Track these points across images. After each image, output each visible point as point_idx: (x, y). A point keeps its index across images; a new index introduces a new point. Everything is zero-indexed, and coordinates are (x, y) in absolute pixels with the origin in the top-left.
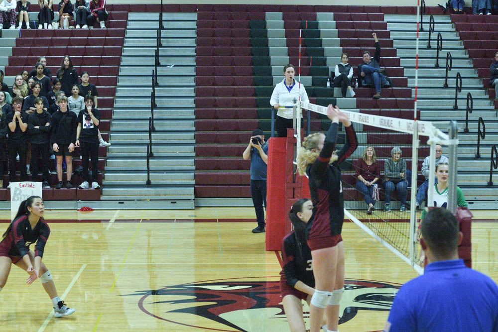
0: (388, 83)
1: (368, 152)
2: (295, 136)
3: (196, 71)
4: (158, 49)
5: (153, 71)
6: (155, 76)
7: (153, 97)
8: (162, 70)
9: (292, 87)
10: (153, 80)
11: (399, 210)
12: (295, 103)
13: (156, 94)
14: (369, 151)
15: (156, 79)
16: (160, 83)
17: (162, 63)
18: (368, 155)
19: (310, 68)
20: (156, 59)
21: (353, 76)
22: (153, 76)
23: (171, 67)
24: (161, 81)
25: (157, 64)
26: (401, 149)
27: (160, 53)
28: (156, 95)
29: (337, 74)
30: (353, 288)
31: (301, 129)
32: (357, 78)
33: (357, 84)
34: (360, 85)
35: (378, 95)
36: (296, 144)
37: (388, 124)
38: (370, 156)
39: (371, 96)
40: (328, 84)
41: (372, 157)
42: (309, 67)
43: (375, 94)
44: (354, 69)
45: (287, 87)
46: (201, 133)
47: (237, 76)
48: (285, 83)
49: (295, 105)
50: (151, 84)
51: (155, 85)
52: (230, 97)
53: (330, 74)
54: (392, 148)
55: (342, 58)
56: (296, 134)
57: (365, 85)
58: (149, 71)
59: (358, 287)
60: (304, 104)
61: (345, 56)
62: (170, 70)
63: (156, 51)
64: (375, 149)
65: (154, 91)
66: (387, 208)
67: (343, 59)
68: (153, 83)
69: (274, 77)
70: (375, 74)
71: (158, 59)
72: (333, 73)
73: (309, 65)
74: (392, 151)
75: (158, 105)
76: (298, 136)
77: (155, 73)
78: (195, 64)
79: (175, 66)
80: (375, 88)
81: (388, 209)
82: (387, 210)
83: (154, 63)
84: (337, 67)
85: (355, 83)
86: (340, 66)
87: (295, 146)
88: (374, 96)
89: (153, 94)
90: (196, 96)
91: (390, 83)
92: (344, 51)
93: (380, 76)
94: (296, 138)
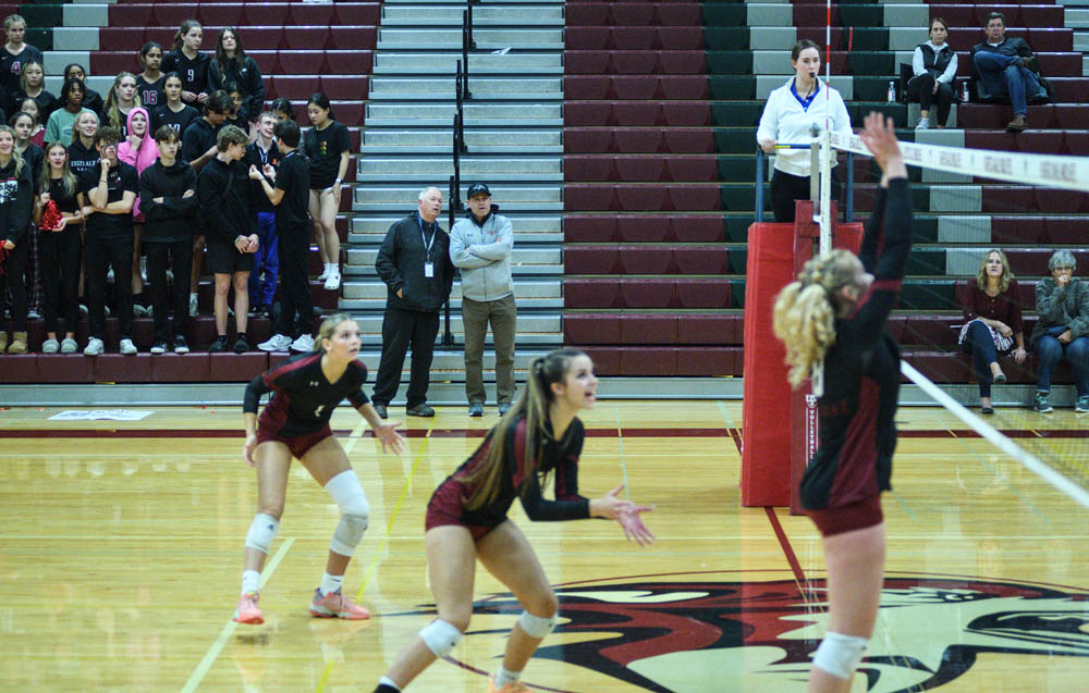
0: (1044, 94)
1: (989, 265)
2: (816, 218)
3: (565, 62)
4: (470, 9)
5: (459, 62)
6: (462, 75)
7: (458, 126)
8: (479, 62)
9: (811, 99)
10: (458, 85)
11: (1072, 408)
12: (816, 135)
13: (467, 121)
14: (991, 261)
15: (466, 82)
16: (475, 92)
17: (480, 44)
18: (988, 271)
19: (847, 56)
20: (464, 33)
21: (956, 75)
22: (458, 75)
23: (503, 54)
24: (476, 88)
25: (469, 46)
26: (1076, 255)
27: (476, 20)
28: (465, 124)
29: (919, 68)
30: (962, 598)
31: (832, 203)
32: (966, 80)
33: (966, 95)
34: (973, 98)
35: (1019, 121)
36: (818, 238)
37: (1063, 173)
38: (995, 274)
39: (1003, 125)
40: (891, 95)
41: (1001, 276)
42: (846, 52)
43: (1012, 120)
44: (958, 55)
45: (798, 98)
46: (577, 215)
47: (666, 77)
48: (793, 89)
49: (815, 140)
50: (453, 95)
51: (463, 96)
52: (649, 128)
53: (898, 70)
54: (1051, 254)
55: (930, 30)
56: (819, 213)
57: (987, 97)
58: (449, 63)
59: (977, 597)
60: (840, 138)
61: (937, 24)
62: (501, 60)
63: (465, 12)
64: (1009, 255)
65: (461, 111)
66: (1043, 402)
67: (933, 32)
68: (458, 92)
69: (758, 77)
70: (1011, 71)
71: (470, 32)
72: (908, 69)
73: (847, 49)
74: (1051, 261)
75: (471, 148)
76: (824, 220)
77: (463, 68)
78: (561, 45)
79: (512, 51)
80: (1010, 104)
81: (1045, 407)
82: (1040, 407)
83: (460, 45)
84: (918, 53)
85: (961, 93)
86: (926, 49)
87: (815, 246)
88: (1011, 124)
89: (459, 118)
90: (565, 126)
91: (1048, 93)
92: (934, 14)
93: (1022, 75)
94: (818, 224)
